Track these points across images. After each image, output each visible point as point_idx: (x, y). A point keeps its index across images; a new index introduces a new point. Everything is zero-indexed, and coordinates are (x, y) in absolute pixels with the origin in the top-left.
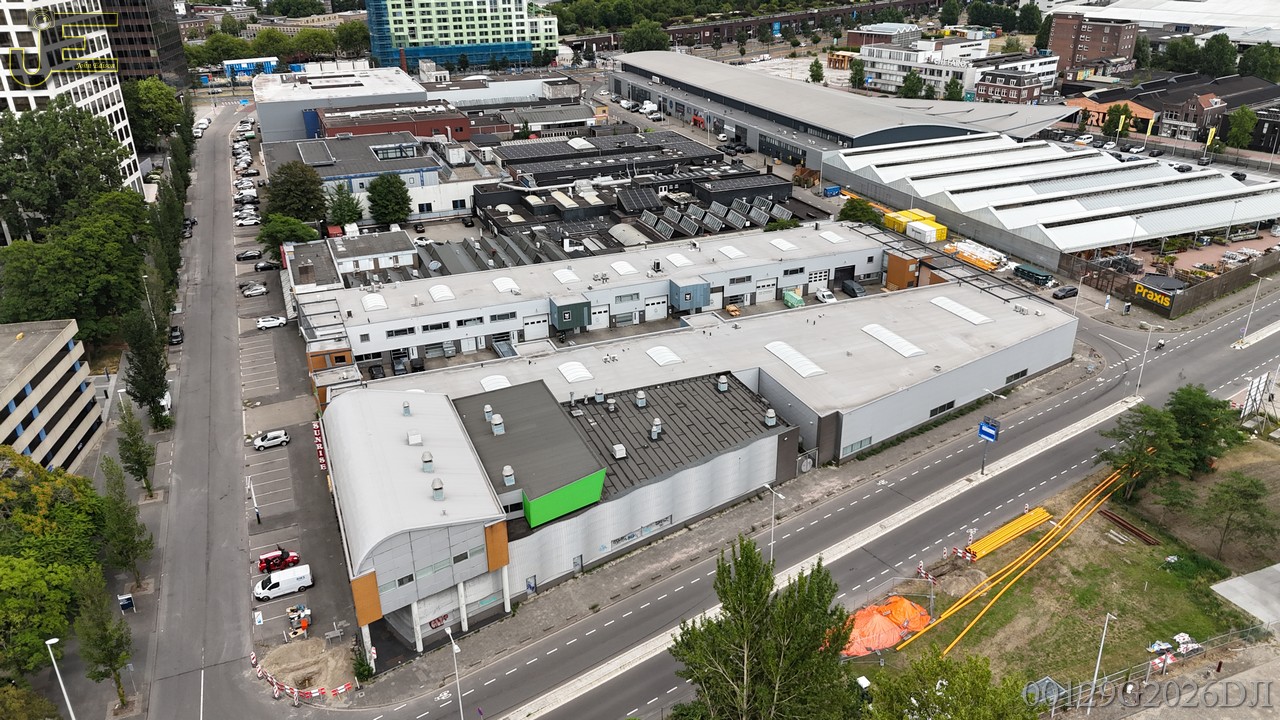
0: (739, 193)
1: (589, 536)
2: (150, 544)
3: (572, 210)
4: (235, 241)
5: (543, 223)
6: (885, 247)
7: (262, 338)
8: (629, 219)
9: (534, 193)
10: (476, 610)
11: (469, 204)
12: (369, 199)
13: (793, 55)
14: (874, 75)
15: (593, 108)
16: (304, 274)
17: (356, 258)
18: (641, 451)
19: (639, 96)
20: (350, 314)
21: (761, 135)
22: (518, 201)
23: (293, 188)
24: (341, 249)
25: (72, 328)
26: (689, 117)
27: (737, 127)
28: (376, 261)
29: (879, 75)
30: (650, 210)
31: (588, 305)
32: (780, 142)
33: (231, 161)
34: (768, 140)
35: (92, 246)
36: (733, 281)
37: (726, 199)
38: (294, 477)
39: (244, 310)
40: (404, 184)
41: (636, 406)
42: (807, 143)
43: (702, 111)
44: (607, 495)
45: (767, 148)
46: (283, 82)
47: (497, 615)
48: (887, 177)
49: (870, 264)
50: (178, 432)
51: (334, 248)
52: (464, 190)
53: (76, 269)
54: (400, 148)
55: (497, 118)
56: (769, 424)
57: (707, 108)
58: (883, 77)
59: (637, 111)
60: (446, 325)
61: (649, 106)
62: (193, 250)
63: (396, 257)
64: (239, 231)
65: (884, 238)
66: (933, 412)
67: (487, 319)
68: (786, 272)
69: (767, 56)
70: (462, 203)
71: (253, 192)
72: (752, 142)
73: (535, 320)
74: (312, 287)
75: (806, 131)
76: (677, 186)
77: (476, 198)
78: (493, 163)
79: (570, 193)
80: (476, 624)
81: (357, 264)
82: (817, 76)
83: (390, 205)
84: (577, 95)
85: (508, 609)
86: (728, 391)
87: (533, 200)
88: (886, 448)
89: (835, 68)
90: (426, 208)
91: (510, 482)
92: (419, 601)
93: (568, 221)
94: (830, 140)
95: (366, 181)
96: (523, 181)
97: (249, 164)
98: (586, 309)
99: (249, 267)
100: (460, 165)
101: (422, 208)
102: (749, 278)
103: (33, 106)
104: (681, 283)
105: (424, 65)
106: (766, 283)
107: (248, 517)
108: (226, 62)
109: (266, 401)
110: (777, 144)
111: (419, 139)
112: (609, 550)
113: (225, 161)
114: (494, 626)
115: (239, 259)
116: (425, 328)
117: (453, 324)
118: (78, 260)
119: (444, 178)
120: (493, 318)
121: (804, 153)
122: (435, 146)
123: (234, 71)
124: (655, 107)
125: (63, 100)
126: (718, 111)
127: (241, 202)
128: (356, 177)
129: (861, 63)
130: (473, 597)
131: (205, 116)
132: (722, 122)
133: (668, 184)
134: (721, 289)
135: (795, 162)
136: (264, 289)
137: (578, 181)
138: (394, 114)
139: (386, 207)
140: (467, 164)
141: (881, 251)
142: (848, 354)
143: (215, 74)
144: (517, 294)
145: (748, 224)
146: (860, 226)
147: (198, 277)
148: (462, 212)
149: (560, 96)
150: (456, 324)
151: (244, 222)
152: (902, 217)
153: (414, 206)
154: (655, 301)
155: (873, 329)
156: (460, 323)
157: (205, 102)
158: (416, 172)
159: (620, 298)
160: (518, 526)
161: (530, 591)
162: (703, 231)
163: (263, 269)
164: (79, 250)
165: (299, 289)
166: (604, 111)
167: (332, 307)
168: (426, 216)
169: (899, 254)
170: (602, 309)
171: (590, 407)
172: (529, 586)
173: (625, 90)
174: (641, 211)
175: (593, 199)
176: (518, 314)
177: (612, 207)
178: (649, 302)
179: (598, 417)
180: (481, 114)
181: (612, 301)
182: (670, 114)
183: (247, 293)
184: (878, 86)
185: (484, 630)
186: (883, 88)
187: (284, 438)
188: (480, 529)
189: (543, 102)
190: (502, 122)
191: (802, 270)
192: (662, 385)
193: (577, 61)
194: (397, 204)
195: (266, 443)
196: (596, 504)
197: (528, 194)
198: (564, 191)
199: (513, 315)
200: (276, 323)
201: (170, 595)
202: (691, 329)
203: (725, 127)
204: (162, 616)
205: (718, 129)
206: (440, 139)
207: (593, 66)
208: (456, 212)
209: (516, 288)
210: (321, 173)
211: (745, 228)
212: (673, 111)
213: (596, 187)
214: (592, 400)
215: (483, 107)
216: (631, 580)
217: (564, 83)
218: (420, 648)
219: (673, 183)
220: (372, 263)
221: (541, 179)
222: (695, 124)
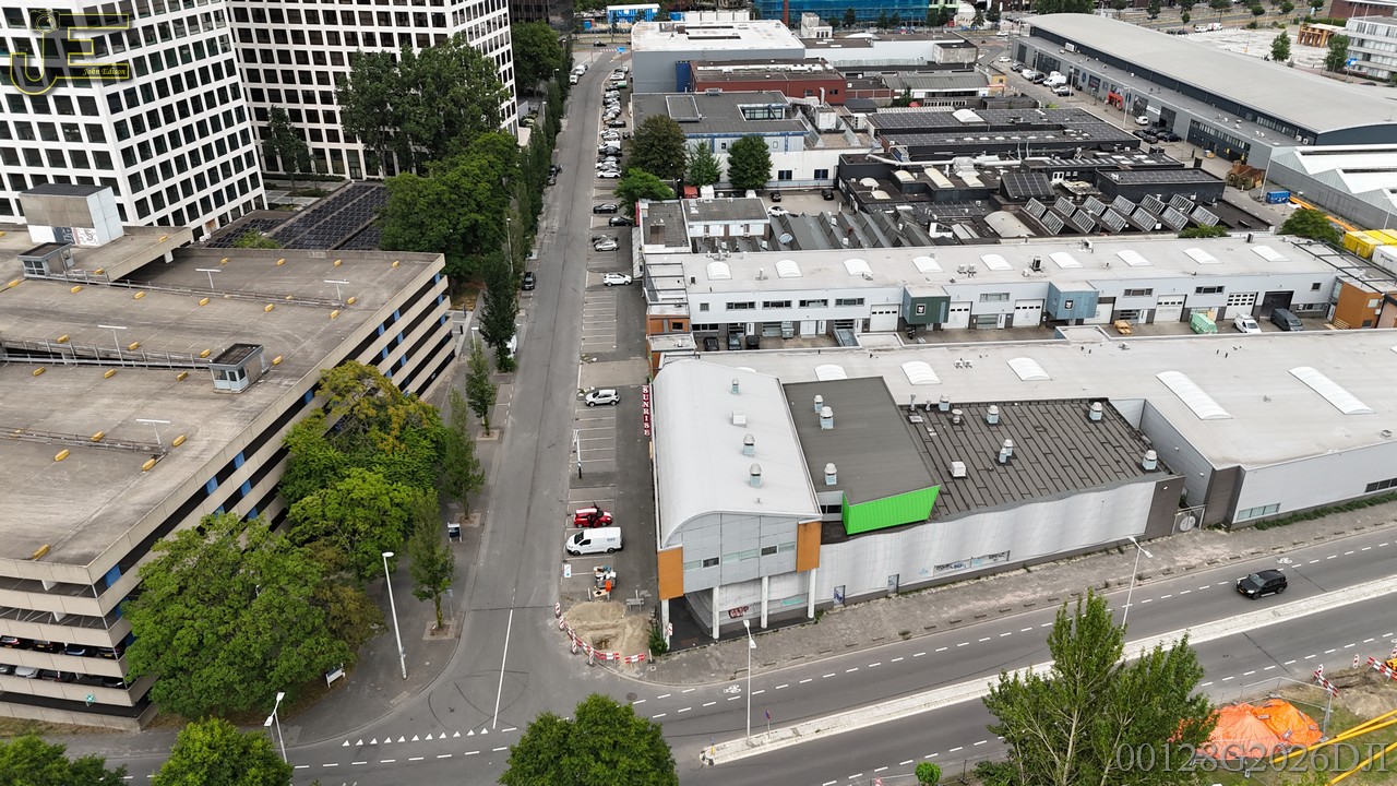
0: (1152, 188)
1: (910, 554)
2: (481, 480)
3: (945, 190)
4: (595, 193)
5: (910, 202)
6: (1340, 274)
7: (607, 294)
8: (1012, 207)
9: (905, 168)
10: (778, 608)
11: (831, 175)
12: (730, 161)
13: (1253, 26)
14: (1360, 57)
15: (989, 76)
16: (655, 234)
17: (708, 223)
18: (984, 474)
19: (1046, 66)
20: (693, 280)
21: (1193, 121)
22: (886, 176)
23: (656, 143)
24: (694, 211)
25: (440, 262)
26: (1103, 93)
27: (1163, 109)
28: (727, 228)
29: (1367, 57)
30: (1038, 198)
31: (947, 300)
32: (1217, 131)
33: (601, 110)
34: (1202, 127)
36: (1128, 292)
37: (1136, 194)
38: (618, 438)
39: (594, 264)
40: (767, 147)
41: (986, 422)
42: (1254, 135)
43: (1122, 87)
44: (936, 515)
45: (1198, 137)
46: (661, 30)
47: (799, 618)
48: (1357, 185)
49: (1315, 292)
50: (519, 376)
51: (688, 210)
52: (829, 160)
53: (452, 205)
54: (768, 108)
55: (878, 82)
56: (1147, 468)
57: (1128, 84)
58: (1373, 59)
59: (1041, 83)
60: (788, 304)
61: (1056, 78)
62: (555, 198)
63: (748, 225)
64: (600, 183)
65: (1339, 261)
66: (1371, 487)
67: (832, 303)
68: (1199, 290)
69: (1217, 25)
70: (825, 172)
71: (617, 144)
72: (1180, 127)
73: (884, 310)
74: (661, 248)
75: (1254, 120)
76: (1075, 174)
77: (840, 169)
78: (865, 131)
79: (947, 172)
80: (776, 623)
81: (707, 229)
82: (1280, 52)
83: (750, 169)
84: (973, 60)
85: (811, 614)
86: (1102, 421)
87: (902, 176)
88: (1297, 521)
89: (1307, 44)
90: (786, 175)
91: (831, 481)
92: (721, 587)
93: (939, 203)
94: (1286, 133)
95: (729, 142)
96: (896, 154)
97: (617, 115)
98: (943, 304)
99: (603, 221)
100: (829, 131)
101: (781, 175)
102: (1149, 292)
103: (433, 43)
104: (1062, 288)
105: (806, 19)
106: (1170, 300)
107: (571, 470)
108: (610, 8)
109: (603, 358)
110: (1212, 133)
111: (790, 100)
112: (931, 575)
113: (596, 110)
114: (795, 629)
115: (595, 211)
116: (766, 304)
117: (796, 304)
118: (454, 196)
119: (810, 145)
120: (839, 302)
121: (1248, 147)
122: (805, 109)
123: (616, 17)
124: (1063, 79)
125: (460, 37)
126: (1141, 88)
127: (604, 154)
128: (719, 137)
129: (1346, 40)
130: (776, 594)
131: (582, 61)
132: (1145, 101)
133: (1065, 170)
134: (1113, 300)
135: (1233, 156)
136: (615, 245)
137: (957, 159)
138: (767, 71)
139: (745, 171)
140: (837, 131)
141: (1334, 277)
142: (1266, 399)
143: (598, 19)
144: (869, 279)
145: (1158, 226)
146: (1309, 244)
147: (556, 226)
148: (823, 183)
149: (952, 61)
150: (798, 304)
151: (605, 174)
152: (1370, 238)
153: (774, 173)
154: (1028, 305)
155: (1306, 373)
156: (803, 303)
157: (584, 48)
158: (781, 135)
159: (986, 297)
160: (834, 529)
161: (836, 601)
162: (1100, 229)
163: (616, 224)
164: (455, 188)
165: (648, 248)
166: (1001, 81)
167: (676, 271)
168: (784, 184)
169: (1358, 285)
170: (963, 307)
171: (932, 415)
172: (837, 596)
173: (1029, 58)
174: (1027, 199)
175: (972, 180)
176: (866, 302)
177: (993, 191)
178: (1021, 305)
179: (939, 427)
180: (860, 76)
181: (976, 300)
182: (1080, 89)
183: (599, 247)
184: (1364, 71)
185: (783, 631)
186: (1370, 74)
187: (614, 398)
188: (793, 525)
189: (932, 66)
190: (882, 86)
191: (1220, 289)
192: (1021, 402)
193: (978, 21)
194: (757, 168)
195: (597, 400)
196: (923, 522)
197: (898, 168)
198: (940, 168)
199: (861, 301)
200: (621, 280)
201: (492, 532)
202: (1067, 343)
203: (1148, 108)
204: (483, 551)
205: (1139, 110)
206: (812, 101)
207: (997, 28)
208: (816, 183)
209: (869, 272)
210: (686, 130)
211: (1154, 230)
212: (1085, 85)
213: (978, 167)
214: (935, 407)
215: (863, 69)
216: (952, 613)
217: (959, 45)
218: (716, 635)
219: (1072, 170)
220: (723, 229)
221: (916, 153)
222: (1110, 102)
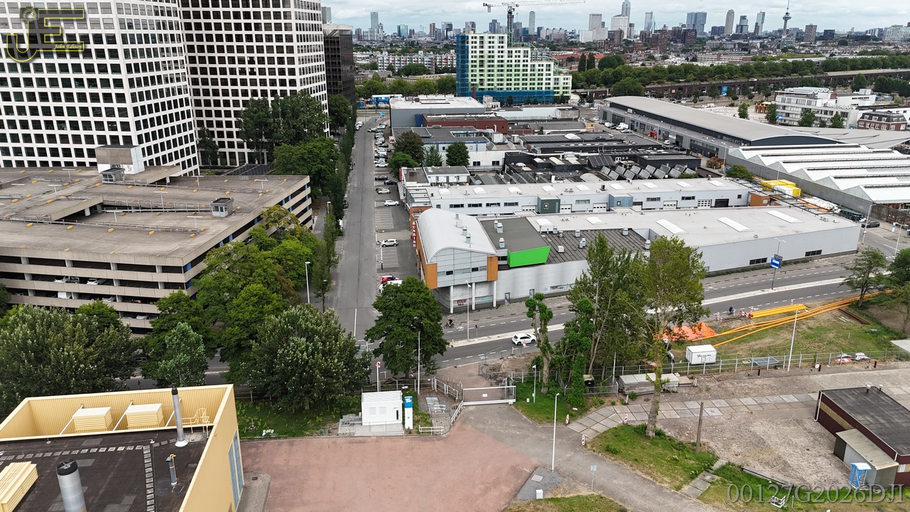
0: (665, 162)
1: (539, 279)
2: (336, 262)
3: (560, 165)
4: (374, 173)
5: (542, 171)
6: (750, 190)
7: (386, 209)
8: (594, 171)
9: (540, 157)
10: (479, 301)
11: (501, 163)
12: (447, 155)
13: (732, 105)
14: (784, 115)
15: (586, 123)
16: (412, 176)
17: (438, 175)
18: (573, 252)
19: (617, 120)
20: (432, 195)
21: (691, 140)
22: (529, 161)
23: (408, 145)
24: (430, 171)
25: (307, 180)
26: (648, 131)
27: (677, 136)
28: (448, 178)
29: (788, 115)
30: (607, 167)
31: (559, 201)
32: (703, 144)
33: (374, 141)
34: (696, 143)
35: (316, 151)
36: (648, 199)
37: (657, 164)
38: (399, 257)
39: (377, 199)
40: (467, 148)
41: (575, 237)
42: (722, 144)
43: (657, 127)
44: (549, 262)
45: (695, 148)
46: (406, 100)
47: (489, 306)
48: (767, 162)
49: (739, 199)
50: (346, 237)
51: (427, 171)
52: (499, 155)
54: (467, 133)
55: (525, 127)
56: (647, 248)
57: (658, 125)
58: (791, 116)
59: (615, 128)
60: (480, 205)
61: (622, 125)
62: (353, 175)
63: (458, 177)
64: (377, 169)
65: (750, 185)
66: (752, 262)
67: (502, 204)
68: (683, 198)
69: (712, 105)
70: (498, 163)
71: (385, 153)
72: (686, 145)
73: (529, 208)
74: (414, 184)
75: (722, 138)
76: (627, 158)
77: (505, 162)
78: (518, 143)
79: (561, 158)
80: (480, 308)
81: (438, 178)
82: (743, 115)
83: (458, 157)
84: (577, 117)
85: (495, 305)
86: (628, 235)
87: (538, 160)
88: (718, 275)
89: (760, 112)
90: (477, 164)
91: (502, 245)
92: (454, 286)
93: (557, 172)
94: (737, 143)
95: (446, 146)
96: (534, 151)
97: (383, 143)
98: (557, 203)
99: (382, 183)
100: (499, 144)
101: (474, 163)
102: (659, 199)
104: (615, 196)
105: (485, 98)
106: (670, 203)
107: (378, 266)
108: (374, 96)
109: (387, 231)
110: (701, 145)
111: (478, 130)
112: (549, 291)
113: (371, 141)
114: (487, 311)
115: (376, 179)
116: (470, 205)
117: (484, 205)
119: (489, 149)
120: (506, 204)
121: (718, 149)
122: (486, 135)
123: (378, 101)
124: (627, 126)
126: (666, 127)
127: (378, 158)
128: (441, 143)
129: (775, 107)
130: (478, 294)
131: (360, 122)
132: (668, 133)
133: (622, 156)
134: (641, 203)
135: (712, 155)
136: (388, 191)
137: (566, 153)
138: (465, 117)
139: (455, 160)
140: (503, 143)
141: (747, 192)
142: (705, 227)
143: (367, 103)
144: (520, 194)
145: (667, 176)
146: (738, 180)
147: (356, 185)
148: (496, 167)
149: (566, 117)
151: (379, 165)
152: (772, 183)
153: (471, 161)
154: (599, 206)
155: (724, 220)
156: (488, 205)
157: (362, 115)
158: (474, 143)
159: (578, 201)
160: (504, 264)
161: (506, 301)
162: (636, 177)
163: (388, 184)
165: (408, 184)
166: (592, 125)
167: (424, 191)
168: (476, 168)
169: (758, 193)
170: (568, 207)
171: (550, 235)
172: (506, 298)
173: (609, 117)
174: (601, 167)
175: (573, 161)
176: (519, 204)
177: (585, 165)
178: (596, 206)
179: (553, 239)
180: (516, 124)
181: (574, 203)
182: (636, 131)
183: (380, 192)
184: (787, 122)
185: (481, 312)
186: (790, 124)
187: (395, 242)
188: (485, 258)
189: (555, 119)
190: (528, 128)
191: (693, 198)
192: (591, 230)
193: (581, 102)
194: (462, 159)
195: (386, 243)
196: (543, 264)
197: (536, 157)
198: (557, 157)
199: (517, 204)
200: (394, 203)
201: (342, 287)
202: (615, 213)
203: (670, 136)
204: (339, 292)
205: (666, 138)
206: (490, 131)
207: (592, 106)
208: (493, 167)
209: (520, 191)
210: (424, 141)
211: (664, 178)
212: (638, 128)
213: (577, 156)
214: (551, 232)
215: (517, 121)
216: (559, 305)
217: (569, 109)
218: (452, 311)
219: (625, 156)
220: (445, 179)
221: (543, 151)
222: (651, 136)
